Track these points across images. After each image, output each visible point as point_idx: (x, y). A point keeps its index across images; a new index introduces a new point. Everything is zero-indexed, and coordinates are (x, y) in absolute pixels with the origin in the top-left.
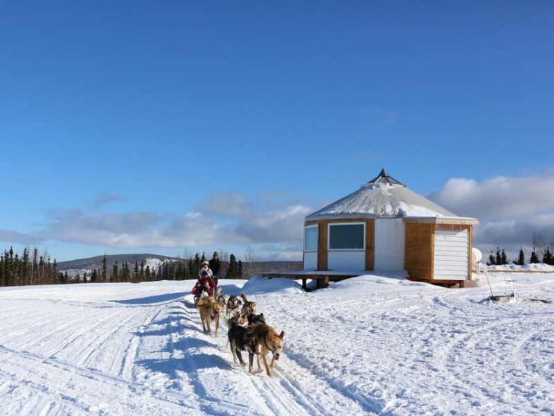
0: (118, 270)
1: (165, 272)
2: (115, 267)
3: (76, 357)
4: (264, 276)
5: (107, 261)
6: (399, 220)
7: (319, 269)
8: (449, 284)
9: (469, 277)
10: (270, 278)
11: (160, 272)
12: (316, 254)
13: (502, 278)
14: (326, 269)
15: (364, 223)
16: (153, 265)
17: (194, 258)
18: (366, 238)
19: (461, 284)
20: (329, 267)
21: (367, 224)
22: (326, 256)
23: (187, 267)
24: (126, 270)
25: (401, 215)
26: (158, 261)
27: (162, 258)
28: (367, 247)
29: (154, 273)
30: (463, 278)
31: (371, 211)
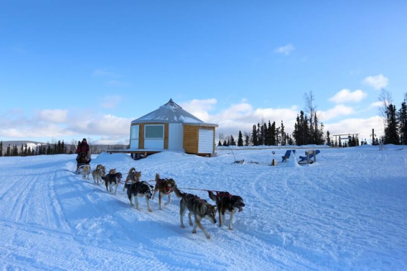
0: (11, 149)
1: (40, 151)
2: (9, 148)
3: (12, 213)
4: (108, 152)
5: (3, 145)
6: (181, 124)
7: (139, 148)
8: (203, 155)
9: (214, 152)
10: (111, 153)
11: (37, 150)
12: (138, 141)
13: (225, 152)
14: (143, 148)
15: (164, 125)
16: (32, 146)
17: (57, 143)
18: (165, 133)
19: (209, 155)
20: (145, 147)
21: (165, 126)
22: (144, 142)
23: (53, 147)
24: (16, 150)
25: (181, 122)
26: (34, 145)
27: (36, 143)
28: (165, 137)
29: (33, 151)
30: (211, 152)
31: (167, 119)
